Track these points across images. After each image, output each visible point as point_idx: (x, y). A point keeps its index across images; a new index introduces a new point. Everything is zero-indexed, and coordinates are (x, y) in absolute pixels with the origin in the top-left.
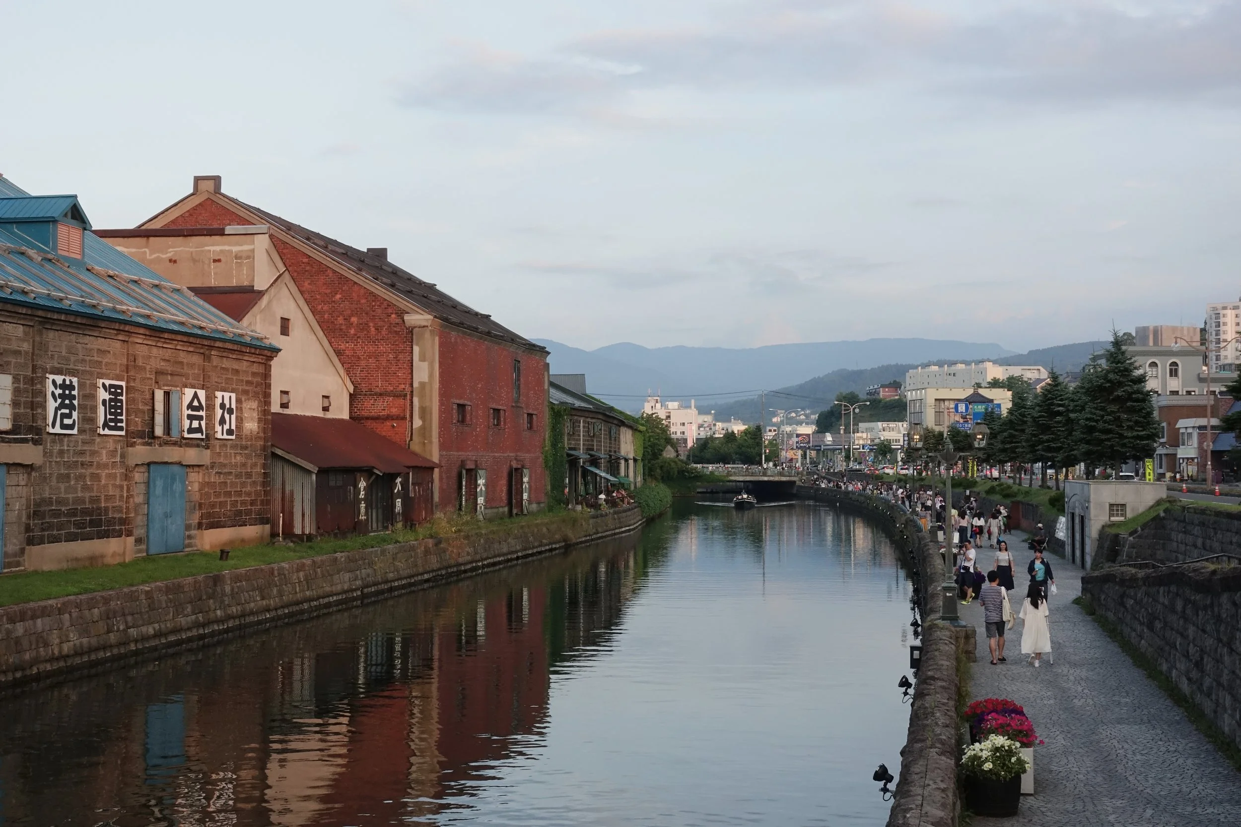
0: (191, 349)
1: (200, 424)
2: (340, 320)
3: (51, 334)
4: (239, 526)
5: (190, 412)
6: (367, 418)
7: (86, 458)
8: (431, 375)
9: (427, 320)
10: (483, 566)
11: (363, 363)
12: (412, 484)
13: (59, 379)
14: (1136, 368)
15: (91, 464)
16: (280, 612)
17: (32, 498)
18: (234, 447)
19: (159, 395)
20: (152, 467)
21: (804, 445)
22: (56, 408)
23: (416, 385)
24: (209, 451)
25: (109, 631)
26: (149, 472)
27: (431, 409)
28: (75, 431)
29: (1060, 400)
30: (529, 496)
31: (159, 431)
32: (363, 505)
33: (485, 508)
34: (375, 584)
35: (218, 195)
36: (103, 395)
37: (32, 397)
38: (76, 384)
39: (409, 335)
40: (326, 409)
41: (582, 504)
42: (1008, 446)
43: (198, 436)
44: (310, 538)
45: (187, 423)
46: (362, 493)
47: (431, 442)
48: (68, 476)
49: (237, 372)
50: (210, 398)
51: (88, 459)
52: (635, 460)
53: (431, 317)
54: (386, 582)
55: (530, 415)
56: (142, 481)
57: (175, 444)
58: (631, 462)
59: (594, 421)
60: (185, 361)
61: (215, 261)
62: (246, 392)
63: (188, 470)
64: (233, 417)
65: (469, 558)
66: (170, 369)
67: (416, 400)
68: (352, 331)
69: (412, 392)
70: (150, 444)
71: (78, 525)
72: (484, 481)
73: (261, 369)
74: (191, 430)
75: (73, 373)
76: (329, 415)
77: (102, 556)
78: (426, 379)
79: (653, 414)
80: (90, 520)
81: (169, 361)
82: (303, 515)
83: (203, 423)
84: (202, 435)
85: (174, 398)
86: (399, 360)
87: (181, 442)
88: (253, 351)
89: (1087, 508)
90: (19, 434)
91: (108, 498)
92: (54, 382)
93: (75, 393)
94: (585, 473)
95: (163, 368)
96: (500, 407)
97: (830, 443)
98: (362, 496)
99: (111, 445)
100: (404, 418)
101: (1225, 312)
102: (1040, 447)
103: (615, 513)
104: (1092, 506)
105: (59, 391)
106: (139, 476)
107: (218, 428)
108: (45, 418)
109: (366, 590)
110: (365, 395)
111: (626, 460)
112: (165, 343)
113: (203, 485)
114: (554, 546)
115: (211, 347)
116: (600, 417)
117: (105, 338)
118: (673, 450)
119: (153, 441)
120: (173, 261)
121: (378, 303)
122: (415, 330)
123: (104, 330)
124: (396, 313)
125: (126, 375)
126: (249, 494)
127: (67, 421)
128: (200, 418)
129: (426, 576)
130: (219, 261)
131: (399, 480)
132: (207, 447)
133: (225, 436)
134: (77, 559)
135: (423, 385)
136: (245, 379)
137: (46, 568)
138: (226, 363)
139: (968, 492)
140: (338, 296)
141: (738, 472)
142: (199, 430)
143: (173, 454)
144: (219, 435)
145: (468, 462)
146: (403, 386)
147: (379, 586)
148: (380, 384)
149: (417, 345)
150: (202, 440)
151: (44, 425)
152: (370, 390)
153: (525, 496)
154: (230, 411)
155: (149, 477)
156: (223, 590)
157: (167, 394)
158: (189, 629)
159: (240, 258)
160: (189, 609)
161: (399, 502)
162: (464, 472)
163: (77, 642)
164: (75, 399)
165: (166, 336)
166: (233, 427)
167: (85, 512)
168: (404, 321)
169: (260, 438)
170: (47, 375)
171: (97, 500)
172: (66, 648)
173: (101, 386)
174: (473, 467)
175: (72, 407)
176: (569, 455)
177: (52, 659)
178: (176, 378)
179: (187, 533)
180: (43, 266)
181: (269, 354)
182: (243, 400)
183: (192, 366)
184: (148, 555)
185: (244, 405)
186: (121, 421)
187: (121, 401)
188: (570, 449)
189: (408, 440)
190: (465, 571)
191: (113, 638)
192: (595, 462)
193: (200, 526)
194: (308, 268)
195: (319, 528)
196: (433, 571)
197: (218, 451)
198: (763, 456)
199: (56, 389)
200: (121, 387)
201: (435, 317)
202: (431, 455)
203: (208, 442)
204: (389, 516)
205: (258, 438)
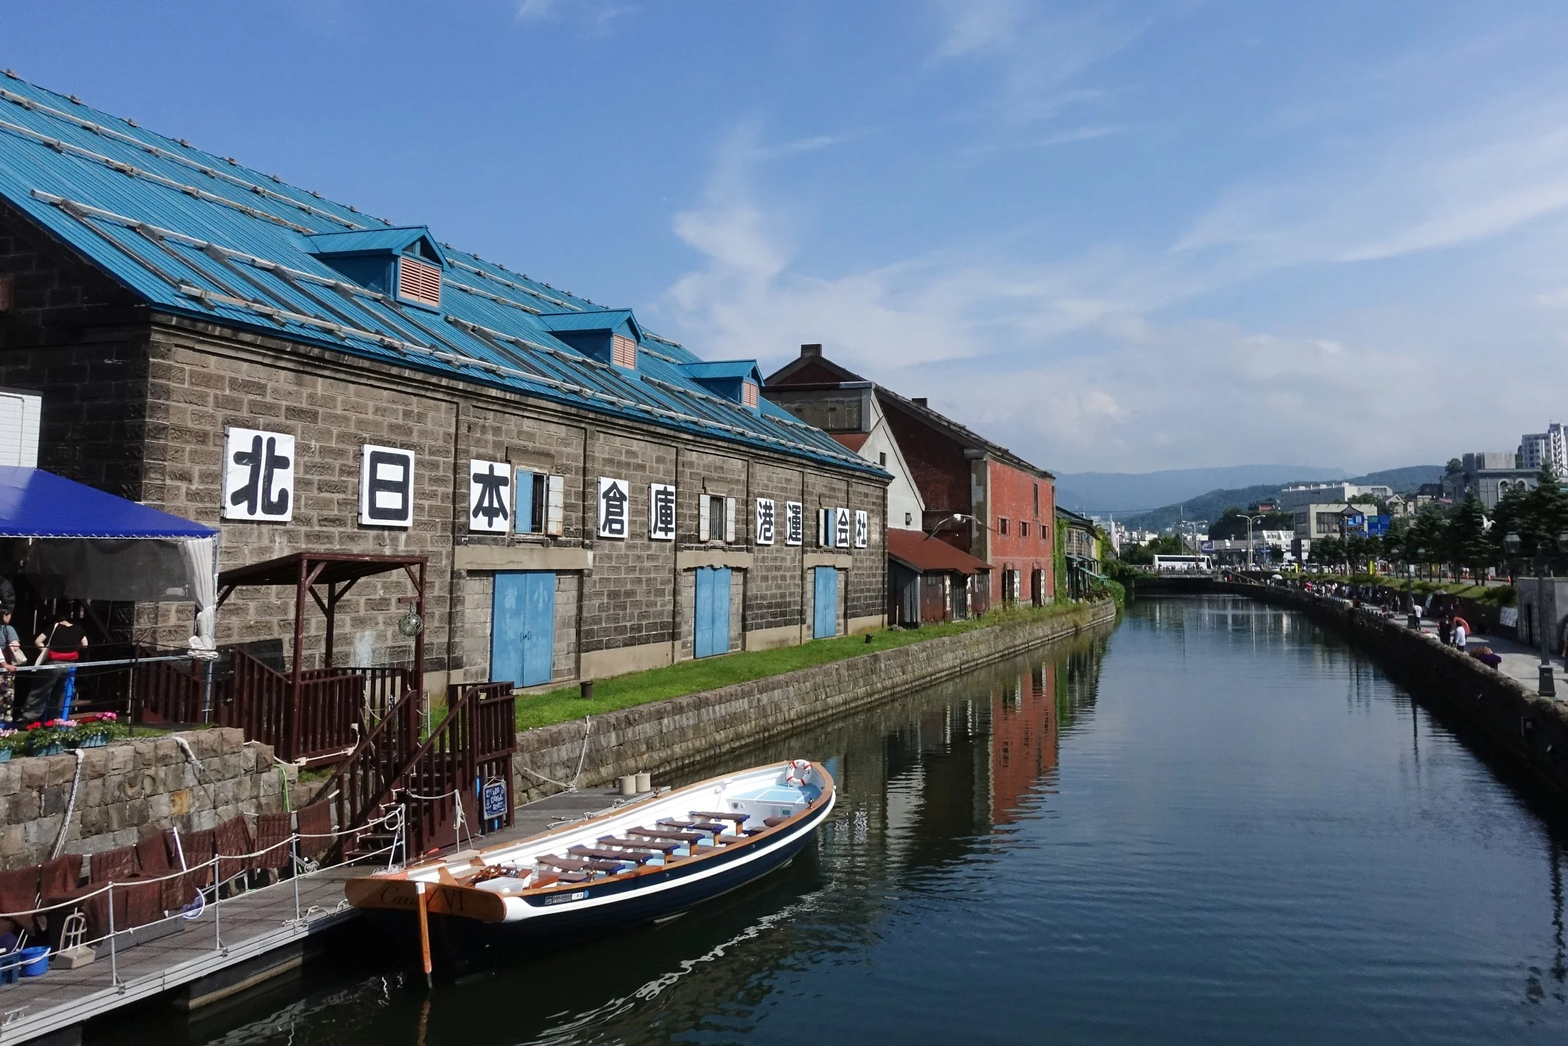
0: (841, 477)
1: (846, 536)
3: (758, 466)
4: (869, 616)
5: (840, 527)
7: (778, 562)
8: (984, 497)
11: (933, 488)
12: (977, 582)
13: (763, 501)
15: (781, 568)
16: (914, 684)
18: (865, 554)
19: (822, 513)
20: (817, 569)
21: (1208, 549)
22: (762, 524)
23: (972, 504)
24: (850, 557)
25: (816, 700)
26: (815, 573)
28: (772, 542)
30: (1045, 592)
31: (822, 542)
32: (948, 599)
33: (1019, 601)
34: (967, 662)
35: (822, 359)
36: (790, 514)
37: (747, 516)
38: (773, 505)
39: (968, 465)
40: (908, 523)
41: (1082, 597)
43: (845, 545)
44: (916, 625)
45: (838, 535)
46: (947, 589)
47: (985, 549)
48: (767, 577)
49: (866, 495)
50: (853, 515)
51: (778, 564)
52: (1098, 561)
54: (974, 660)
55: (1044, 527)
56: (811, 580)
57: (831, 551)
60: (836, 486)
61: (831, 409)
62: (873, 511)
63: (838, 571)
64: (866, 529)
66: (828, 493)
69: (971, 510)
70: (816, 552)
71: (774, 615)
72: (1018, 580)
73: (882, 493)
74: (841, 541)
75: (771, 497)
76: (910, 528)
77: (787, 640)
78: (980, 500)
80: (780, 611)
81: (827, 487)
82: (911, 607)
83: (848, 534)
84: (847, 544)
85: (831, 516)
86: (961, 485)
87: (834, 550)
90: (739, 544)
91: (791, 594)
92: (760, 504)
93: (772, 512)
94: (1078, 571)
95: (824, 492)
96: (1026, 522)
98: (948, 592)
99: (793, 553)
100: (966, 531)
103: (1104, 604)
105: (763, 511)
106: (810, 576)
107: (857, 540)
108: (755, 532)
109: (963, 667)
110: (934, 512)
112: (825, 473)
113: (847, 584)
115: (853, 476)
117: (789, 469)
119: (818, 549)
122: (975, 462)
125: (802, 498)
126: (874, 591)
127: (768, 534)
128: (845, 531)
129: (997, 655)
130: (834, 409)
131: (969, 579)
132: (850, 554)
133: (861, 546)
134: (772, 642)
135: (979, 504)
136: (872, 500)
138: (861, 488)
142: (845, 540)
143: (829, 559)
144: (857, 544)
145: (1009, 565)
146: (963, 505)
147: (970, 663)
148: (945, 504)
150: (847, 548)
151: (754, 537)
152: (938, 509)
153: (1043, 591)
154: (864, 526)
155: (815, 577)
156: (880, 668)
157: (827, 512)
158: (863, 698)
159: (851, 406)
160: (861, 683)
161: (969, 596)
162: (1006, 573)
163: (798, 709)
164: (773, 517)
165: (826, 467)
166: (866, 538)
167: (778, 605)
169: (881, 547)
170: (756, 498)
171: (784, 596)
172: (793, 714)
173: (788, 507)
174: (1011, 569)
175: (770, 523)
176: (1067, 558)
177: (786, 722)
178: (832, 500)
179: (837, 621)
180: (739, 414)
181: (887, 480)
182: (871, 517)
183: (841, 491)
184: (814, 639)
185: (872, 522)
186: (799, 534)
187: (799, 518)
188: (1068, 554)
189: (968, 547)
191: (819, 705)
192: (1084, 563)
197: (856, 557)
199: (762, 509)
200: (798, 507)
202: (987, 559)
203: (850, 550)
204: (961, 607)
205: (879, 547)
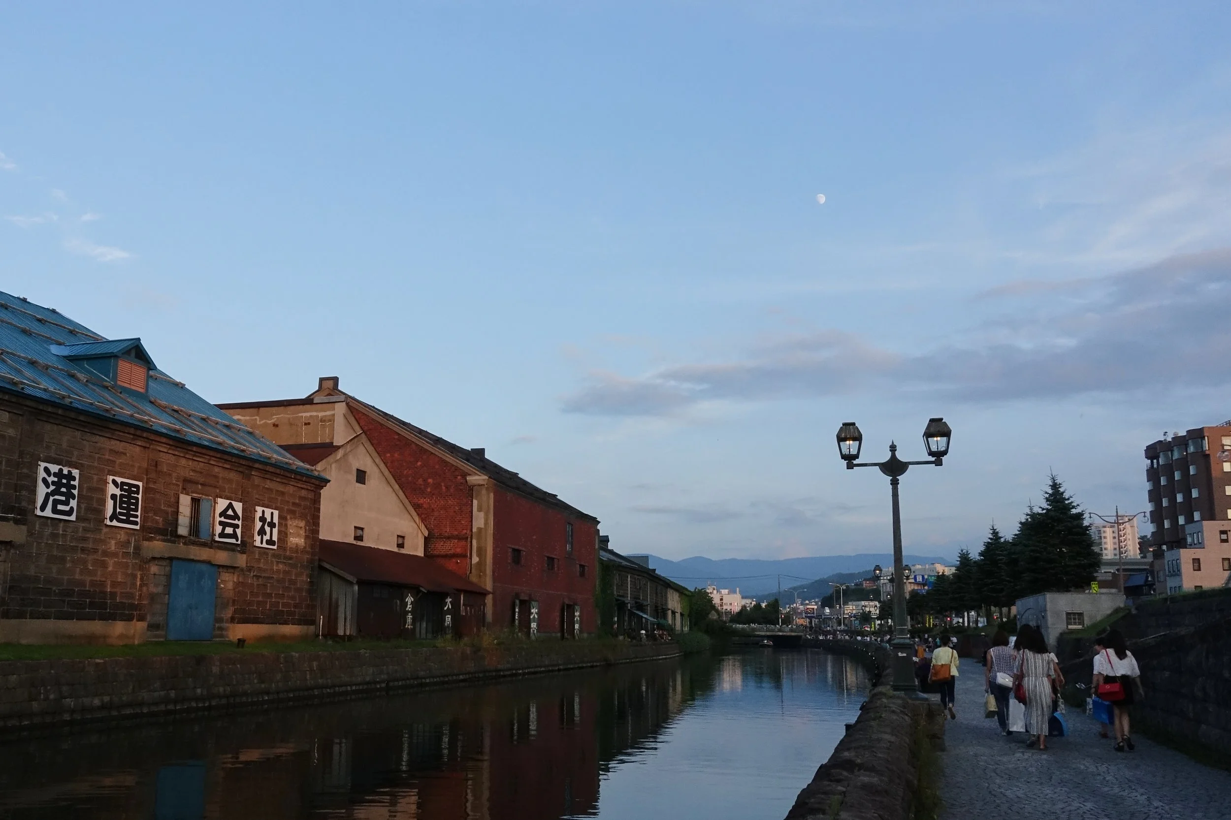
1: (234, 531)
2: (420, 481)
3: (48, 427)
4: (280, 624)
5: (222, 519)
6: (438, 556)
7: (89, 544)
8: (486, 523)
9: (484, 480)
10: (524, 674)
11: (436, 514)
12: (463, 605)
13: (54, 468)
14: (1074, 507)
15: (95, 551)
16: (282, 695)
17: (10, 573)
18: (276, 556)
19: (185, 501)
20: (174, 563)
21: (810, 615)
22: (47, 493)
23: (474, 530)
24: (244, 556)
26: (171, 566)
27: (486, 550)
28: (73, 518)
29: (1001, 551)
30: (580, 627)
31: (183, 531)
32: (410, 616)
33: (537, 632)
34: (403, 679)
35: (336, 391)
36: (113, 490)
37: (17, 480)
38: (76, 475)
39: (470, 491)
40: (400, 546)
41: (624, 635)
42: (957, 596)
43: (233, 541)
44: (350, 638)
45: (218, 529)
46: (409, 606)
47: (485, 574)
48: (63, 560)
49: (283, 493)
50: (249, 510)
51: (91, 545)
52: (682, 615)
53: (487, 477)
54: (417, 677)
55: (582, 566)
56: (163, 573)
57: (205, 545)
58: (678, 616)
59: (640, 578)
60: (221, 475)
61: (306, 424)
62: (290, 512)
63: (221, 570)
64: (275, 531)
65: (509, 666)
66: (202, 480)
67: (474, 542)
68: (429, 490)
69: (472, 535)
70: (174, 542)
71: (73, 605)
72: (536, 610)
73: (311, 496)
74: (222, 535)
75: (73, 465)
76: (403, 551)
78: (483, 526)
79: (702, 589)
80: (90, 602)
81: (201, 473)
82: (345, 619)
83: (239, 531)
84: (237, 541)
85: (204, 506)
86: (463, 511)
87: (212, 544)
88: (298, 477)
89: (1043, 617)
91: (114, 584)
92: (47, 470)
93: (75, 483)
94: (632, 614)
95: (191, 477)
96: (554, 556)
97: (828, 614)
98: (409, 607)
99: (122, 537)
100: (466, 556)
101: (1105, 529)
102: (985, 589)
103: (653, 644)
104: (1049, 614)
105: (51, 479)
106: (157, 568)
107: (258, 538)
108: (34, 502)
109: (391, 684)
110: (437, 538)
111: (674, 613)
112: (194, 456)
113: (237, 584)
114: (595, 664)
115: (251, 468)
116: (645, 575)
117: (121, 441)
118: (716, 614)
119: (177, 539)
120: (275, 425)
121: (448, 468)
122: (475, 488)
123: (117, 433)
124: (461, 475)
125: (145, 477)
126: (292, 597)
127: (62, 507)
128: (233, 525)
129: (461, 677)
130: (309, 424)
131: (449, 600)
132: (243, 552)
133: (264, 545)
135: (480, 530)
136: (291, 500)
137: (24, 642)
138: (269, 484)
139: (926, 636)
140: (419, 463)
141: (761, 630)
142: (234, 535)
143: (204, 554)
144: (258, 543)
145: (522, 594)
146: (465, 531)
147: (408, 681)
148: (448, 530)
149: (476, 499)
150: (235, 544)
151: (33, 507)
152: (441, 534)
153: (577, 626)
154: (272, 525)
155: (171, 571)
156: (208, 670)
157: (195, 502)
158: (154, 703)
159: (324, 421)
160: (157, 685)
161: (448, 618)
162: (517, 602)
164: (75, 489)
165: (194, 449)
166: (275, 538)
167: (84, 593)
168: (467, 481)
169: (307, 552)
170: (40, 463)
171: (102, 584)
173: (111, 482)
174: (526, 598)
175: (68, 495)
176: (617, 600)
178: (208, 488)
179: (217, 625)
180: (86, 386)
181: (317, 483)
182: (288, 517)
183: (230, 481)
184: (165, 640)
185: (289, 522)
186: (136, 516)
187: (137, 499)
188: (618, 596)
189: (468, 573)
190: (504, 676)
192: (641, 607)
193: (232, 620)
194: (398, 443)
195: (360, 631)
196: (469, 673)
197: (257, 557)
198: (780, 620)
199: (49, 476)
200: (137, 487)
201: (490, 477)
202: (485, 585)
203: (246, 546)
204: (438, 628)
205: (304, 551)
